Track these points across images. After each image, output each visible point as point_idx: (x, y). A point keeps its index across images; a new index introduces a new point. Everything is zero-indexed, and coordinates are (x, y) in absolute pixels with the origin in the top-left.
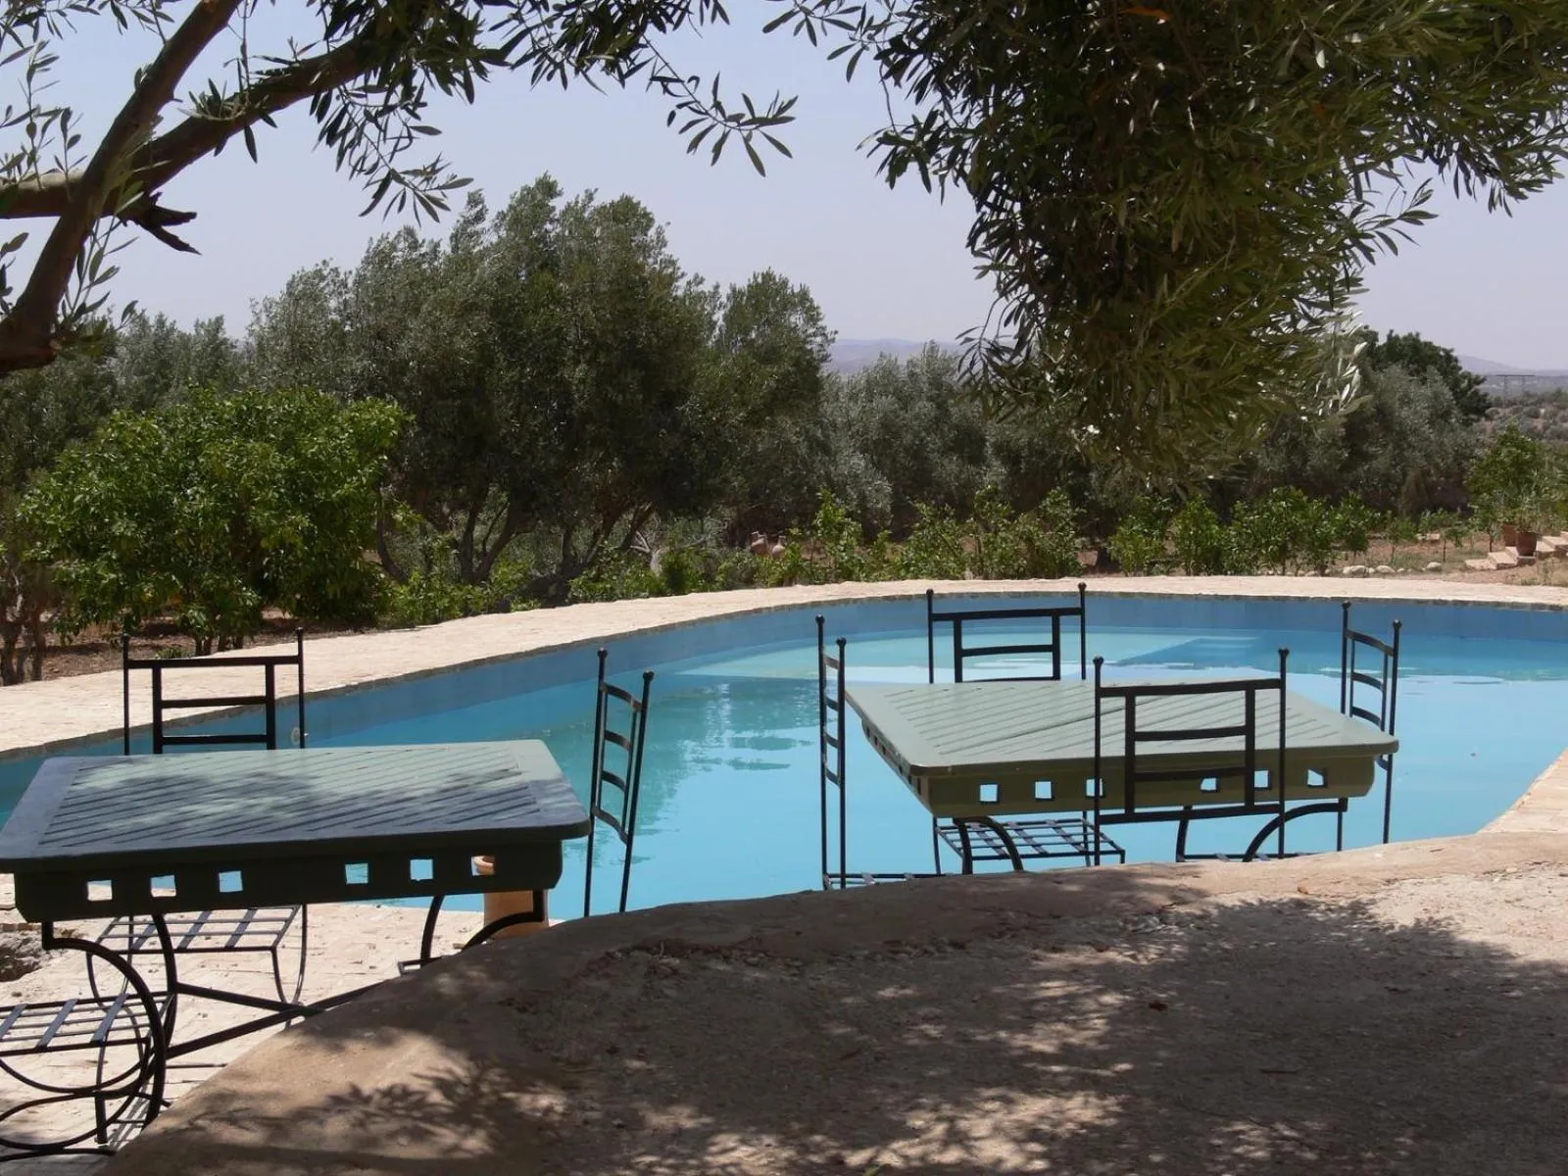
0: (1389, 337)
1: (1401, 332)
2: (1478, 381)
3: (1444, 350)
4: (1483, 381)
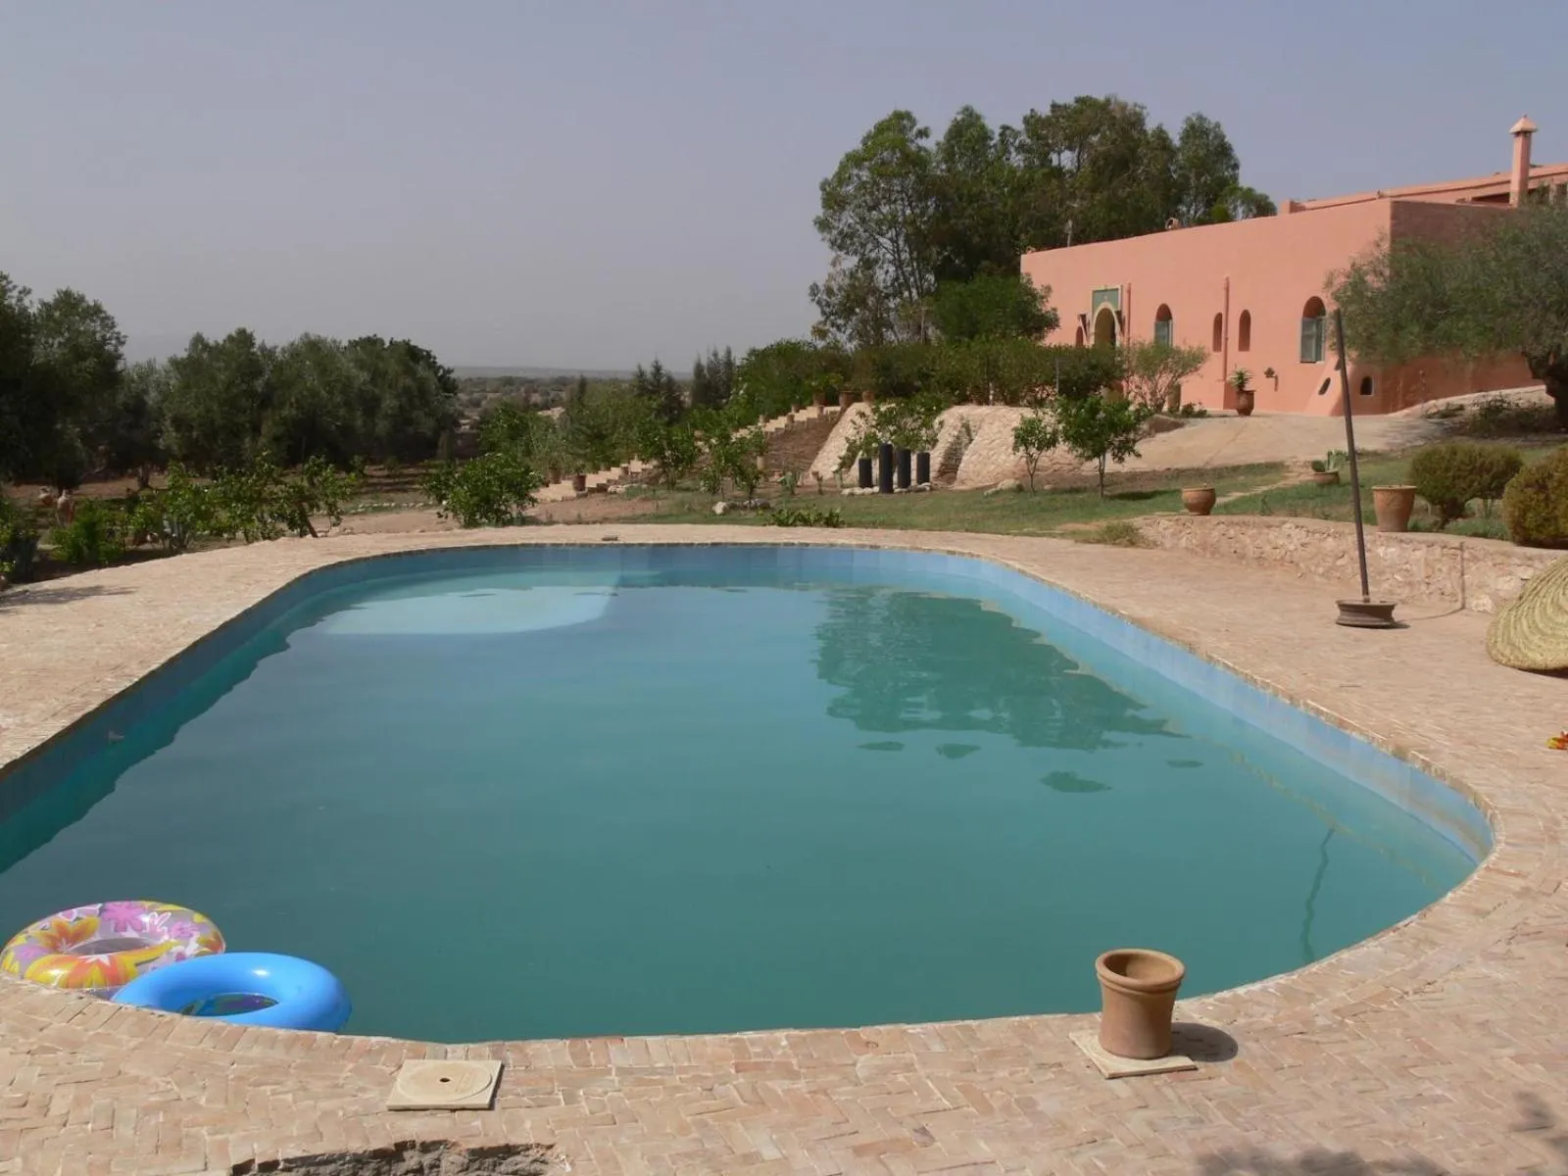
0: (391, 342)
1: (399, 339)
2: (450, 371)
3: (427, 351)
4: (452, 371)
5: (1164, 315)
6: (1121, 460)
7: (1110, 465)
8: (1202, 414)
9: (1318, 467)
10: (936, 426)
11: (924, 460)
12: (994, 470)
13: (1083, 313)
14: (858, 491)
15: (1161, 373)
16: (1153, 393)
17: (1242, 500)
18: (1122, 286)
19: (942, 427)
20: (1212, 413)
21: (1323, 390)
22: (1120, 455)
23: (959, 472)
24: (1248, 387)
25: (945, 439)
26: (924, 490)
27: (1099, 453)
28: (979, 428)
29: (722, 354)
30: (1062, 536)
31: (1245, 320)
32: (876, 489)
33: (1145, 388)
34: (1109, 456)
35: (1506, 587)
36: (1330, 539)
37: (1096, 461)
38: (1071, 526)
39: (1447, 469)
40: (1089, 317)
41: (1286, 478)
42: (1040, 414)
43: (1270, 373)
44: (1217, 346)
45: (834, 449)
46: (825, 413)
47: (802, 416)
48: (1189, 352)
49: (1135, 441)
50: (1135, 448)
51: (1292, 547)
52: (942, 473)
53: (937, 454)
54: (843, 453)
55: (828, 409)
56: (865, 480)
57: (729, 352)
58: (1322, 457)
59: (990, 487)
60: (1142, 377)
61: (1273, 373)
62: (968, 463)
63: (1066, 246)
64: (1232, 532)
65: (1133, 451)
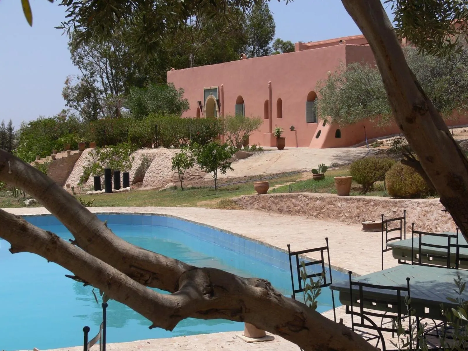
5: (240, 102)
6: (224, 172)
7: (219, 174)
8: (261, 150)
9: (314, 171)
10: (131, 160)
11: (126, 176)
12: (162, 179)
13: (200, 101)
14: (94, 192)
15: (240, 130)
16: (237, 140)
17: (280, 188)
18: (219, 87)
19: (133, 160)
20: (265, 149)
21: (318, 136)
22: (224, 169)
23: (143, 181)
24: (282, 136)
25: (136, 165)
26: (127, 191)
27: (213, 169)
28: (153, 160)
29: (6, 126)
30: (201, 206)
31: (280, 103)
32: (104, 191)
33: (233, 138)
34: (219, 170)
35: (388, 215)
36: (318, 201)
37: (212, 173)
38: (204, 202)
39: (365, 169)
40: (203, 104)
41: (301, 177)
42: (184, 151)
43: (292, 129)
44: (267, 117)
45: (78, 172)
46: (71, 154)
47: (59, 156)
48: (253, 120)
49: (230, 163)
50: (231, 166)
51: (302, 205)
52: (134, 182)
53: (132, 173)
54: (82, 174)
55: (73, 152)
56: (97, 187)
57: (10, 124)
58: (317, 168)
59: (160, 188)
60: (231, 132)
61: (294, 128)
62: (148, 177)
63: (189, 67)
64: (277, 200)
65: (230, 168)
